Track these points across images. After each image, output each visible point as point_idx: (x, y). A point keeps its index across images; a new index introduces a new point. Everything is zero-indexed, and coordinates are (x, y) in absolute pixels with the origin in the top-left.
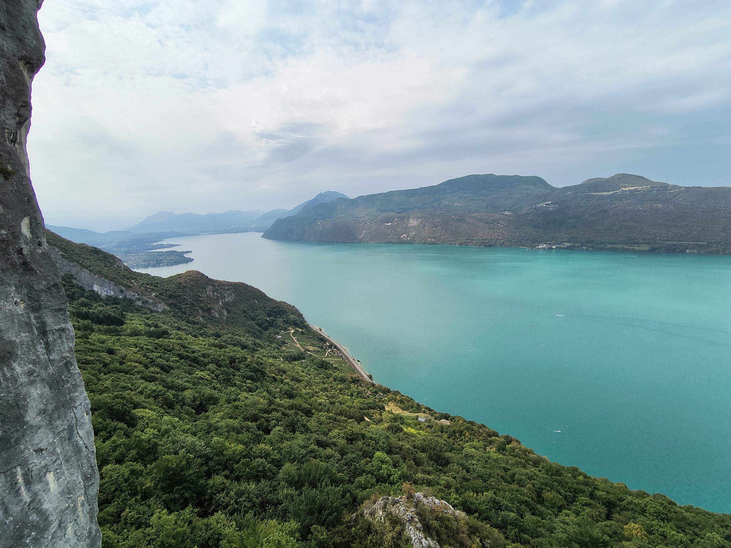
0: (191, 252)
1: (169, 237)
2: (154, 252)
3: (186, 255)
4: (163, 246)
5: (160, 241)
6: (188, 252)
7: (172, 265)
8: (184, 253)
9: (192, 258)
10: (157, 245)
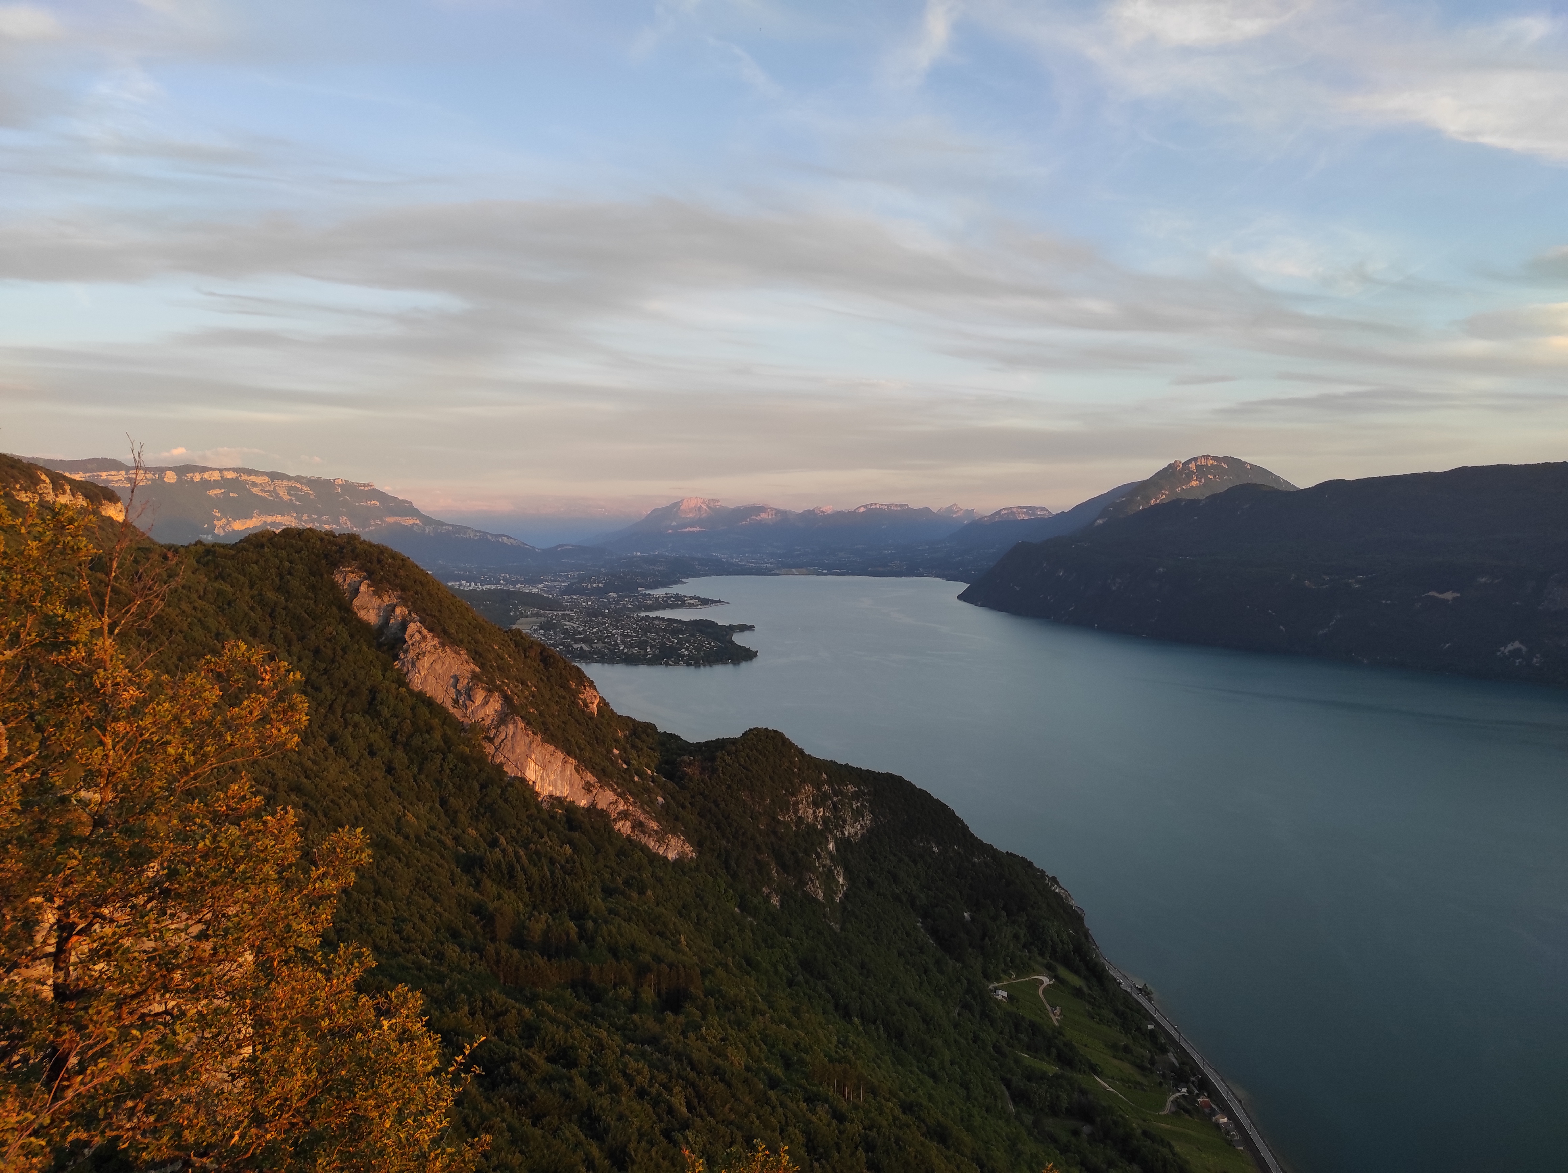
0: (751, 628)
1: (697, 574)
2: (658, 618)
3: (739, 639)
4: (679, 602)
5: (675, 583)
6: (743, 628)
7: (697, 665)
8: (732, 629)
9: (753, 649)
10: (668, 597)
